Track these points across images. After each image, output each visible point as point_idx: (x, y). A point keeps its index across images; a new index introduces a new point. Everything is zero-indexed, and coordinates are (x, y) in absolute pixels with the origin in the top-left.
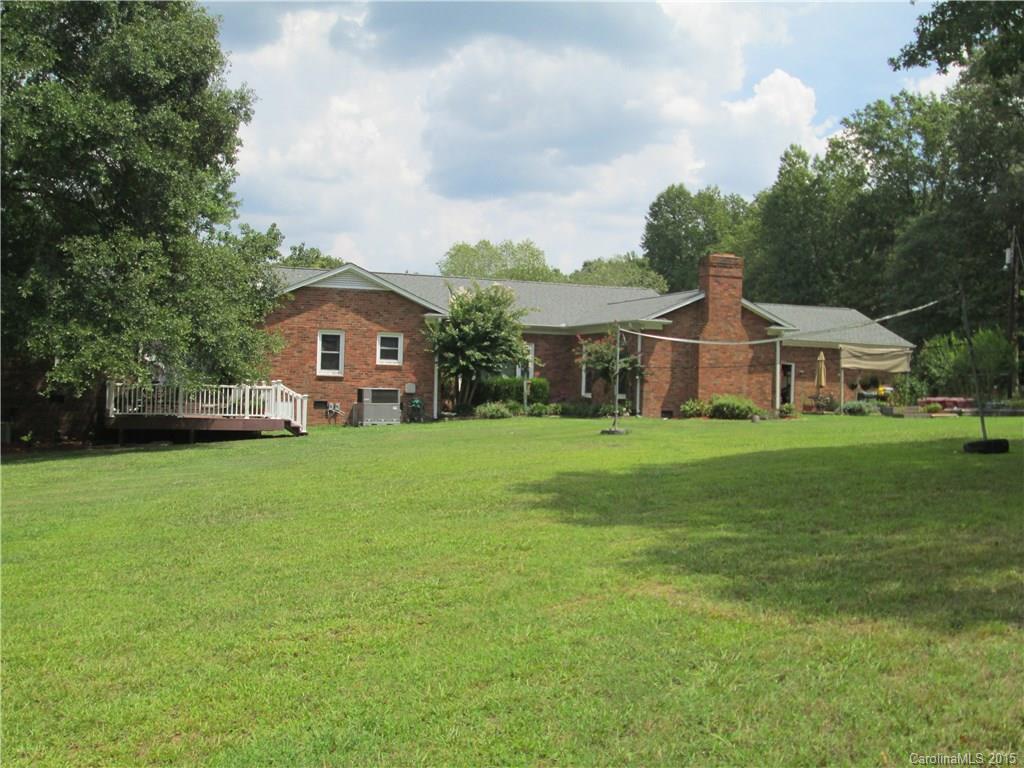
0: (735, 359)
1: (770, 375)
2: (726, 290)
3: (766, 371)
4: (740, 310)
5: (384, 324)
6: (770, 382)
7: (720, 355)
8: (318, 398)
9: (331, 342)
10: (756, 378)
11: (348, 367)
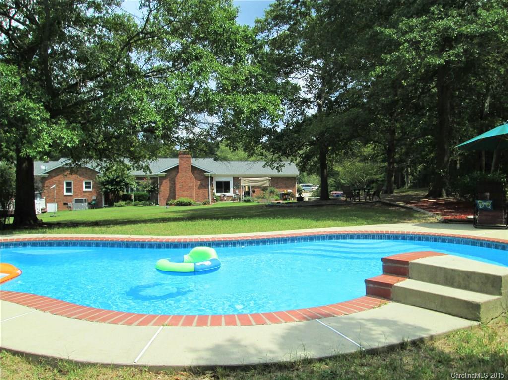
0: (189, 185)
1: (207, 190)
2: (185, 162)
3: (206, 188)
4: (191, 168)
5: (85, 177)
6: (207, 192)
7: (184, 184)
8: (65, 202)
9: (69, 184)
10: (201, 191)
11: (75, 192)
